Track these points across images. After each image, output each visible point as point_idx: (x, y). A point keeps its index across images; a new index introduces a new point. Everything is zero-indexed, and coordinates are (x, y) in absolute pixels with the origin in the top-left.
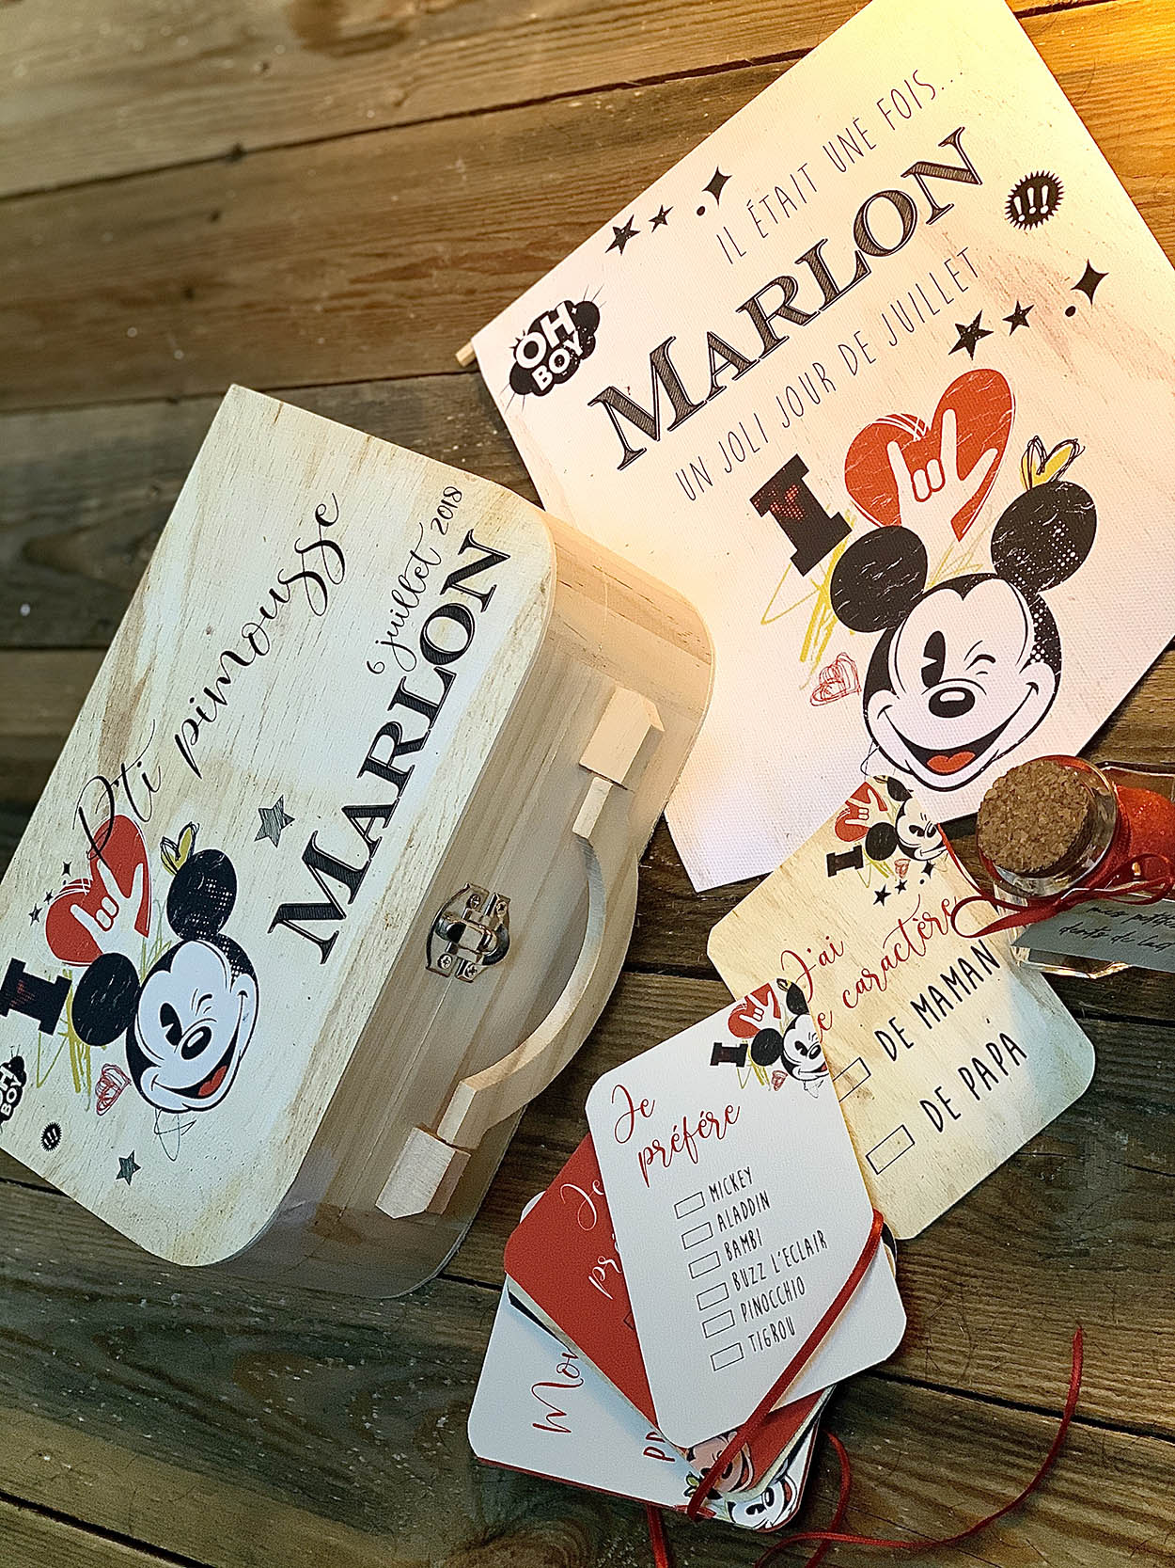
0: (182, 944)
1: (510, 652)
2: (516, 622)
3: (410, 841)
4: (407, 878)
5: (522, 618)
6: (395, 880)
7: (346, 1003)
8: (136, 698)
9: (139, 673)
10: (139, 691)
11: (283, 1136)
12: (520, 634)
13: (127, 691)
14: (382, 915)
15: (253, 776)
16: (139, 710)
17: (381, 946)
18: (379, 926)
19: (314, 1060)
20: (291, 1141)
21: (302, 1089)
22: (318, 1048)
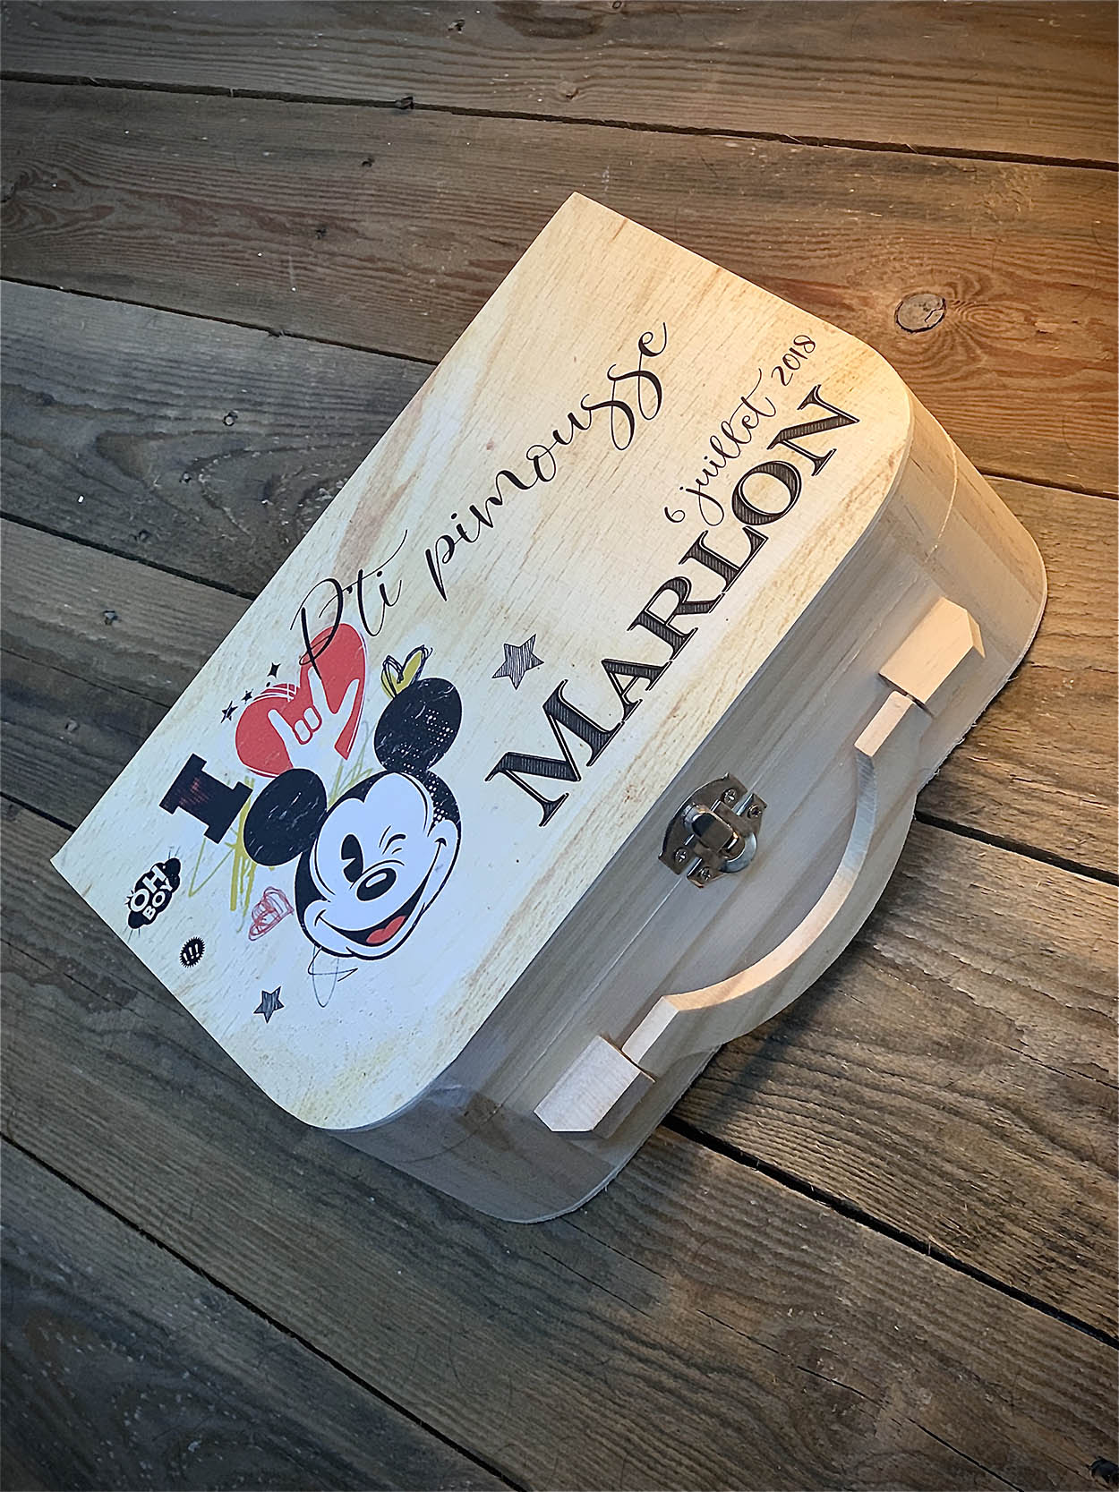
0: (383, 774)
1: (838, 525)
2: (852, 492)
3: (675, 709)
4: (662, 750)
5: (861, 489)
6: (648, 750)
7: (561, 873)
8: (391, 505)
9: (401, 478)
10: (397, 496)
11: (453, 1007)
12: (854, 507)
13: (384, 495)
14: (624, 785)
15: (506, 607)
16: (393, 517)
17: (615, 820)
18: (618, 797)
19: (509, 930)
20: (462, 1014)
21: (487, 960)
22: (515, 919)
